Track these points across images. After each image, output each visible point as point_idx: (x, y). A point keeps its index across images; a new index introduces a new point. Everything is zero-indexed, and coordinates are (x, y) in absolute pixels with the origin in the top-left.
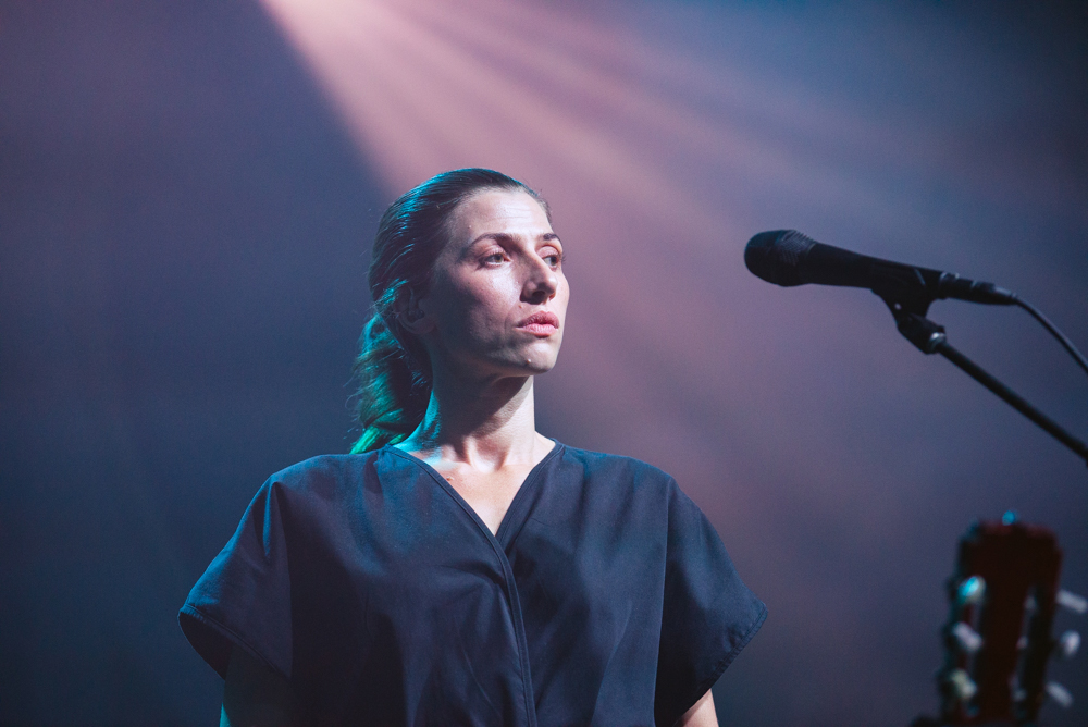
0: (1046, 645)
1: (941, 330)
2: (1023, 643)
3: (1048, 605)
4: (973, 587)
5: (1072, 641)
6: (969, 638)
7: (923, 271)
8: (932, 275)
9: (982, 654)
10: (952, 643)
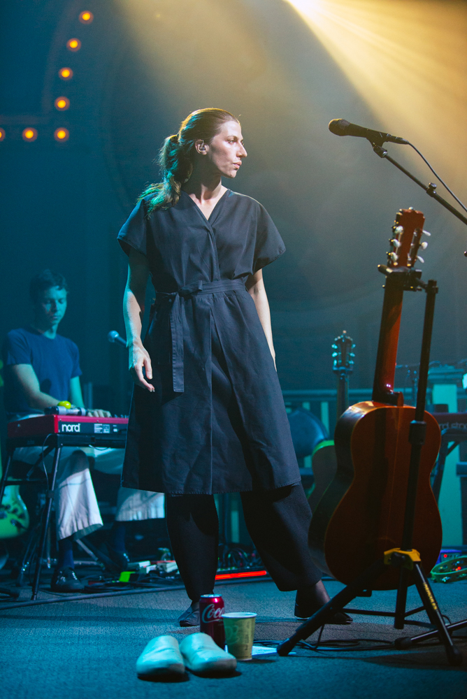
0: (418, 246)
1: (386, 151)
2: (412, 245)
3: (420, 233)
4: (400, 229)
5: (425, 244)
6: (398, 243)
7: (382, 133)
8: (385, 135)
9: (400, 248)
10: (392, 244)
